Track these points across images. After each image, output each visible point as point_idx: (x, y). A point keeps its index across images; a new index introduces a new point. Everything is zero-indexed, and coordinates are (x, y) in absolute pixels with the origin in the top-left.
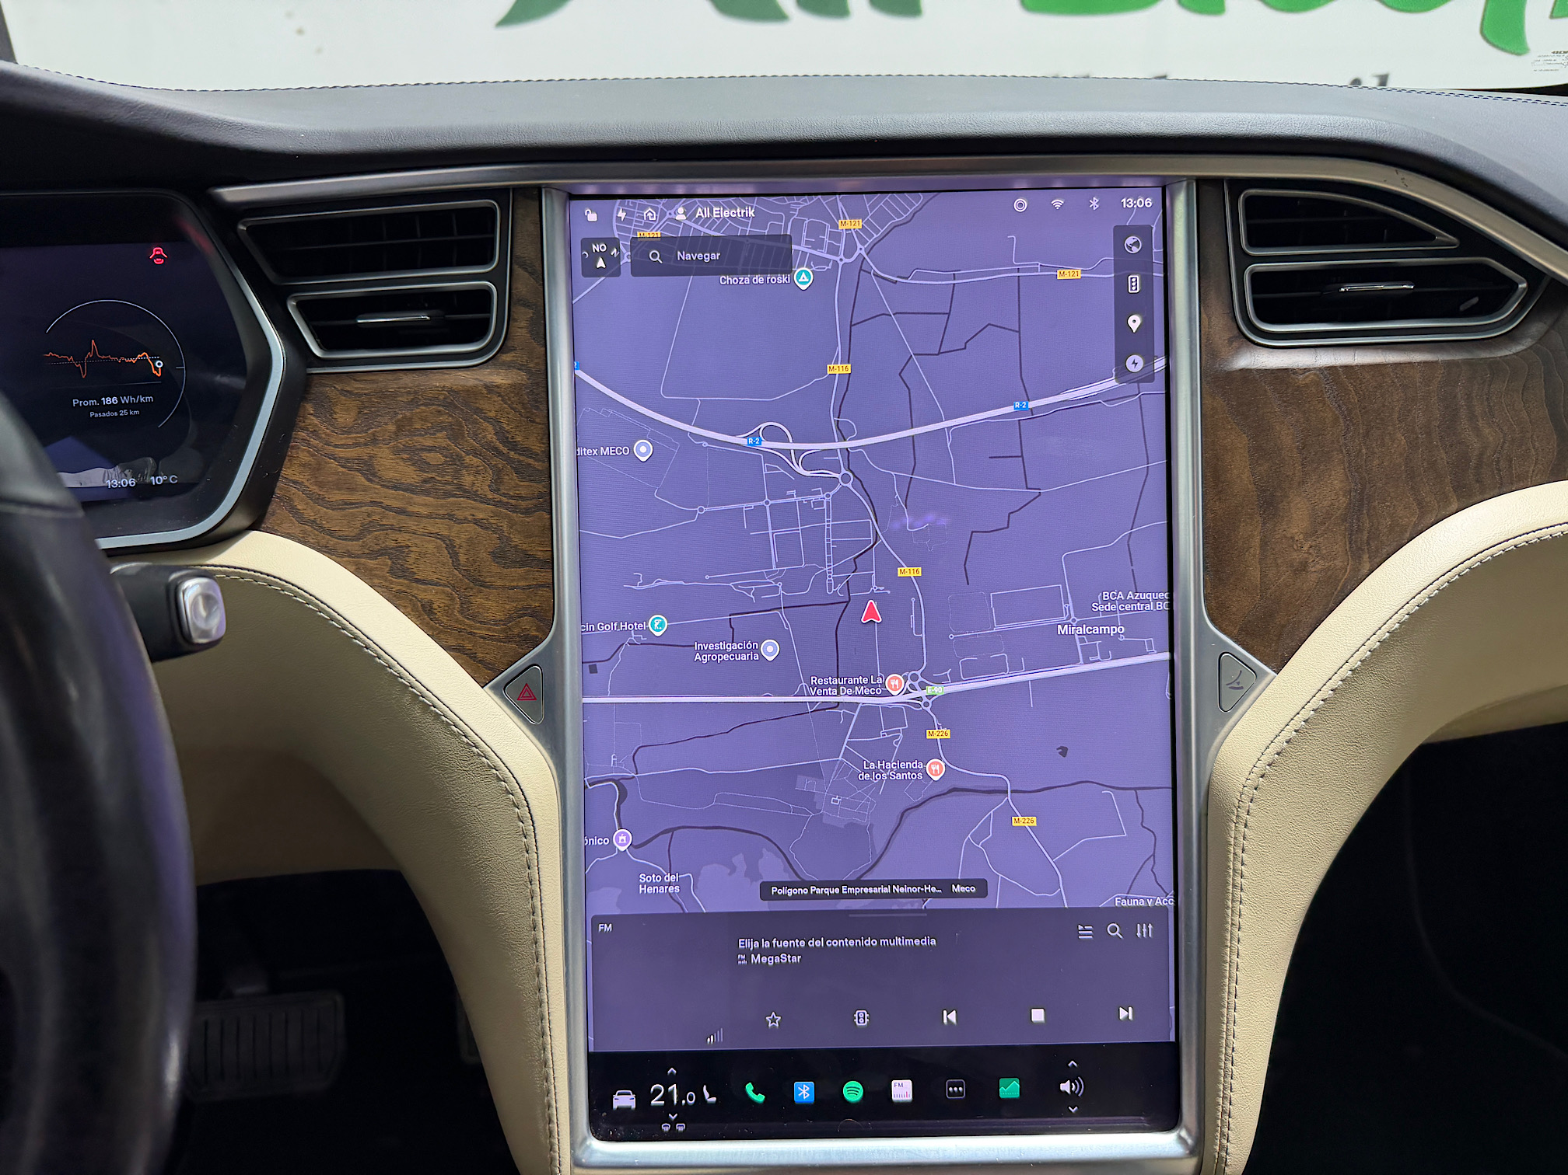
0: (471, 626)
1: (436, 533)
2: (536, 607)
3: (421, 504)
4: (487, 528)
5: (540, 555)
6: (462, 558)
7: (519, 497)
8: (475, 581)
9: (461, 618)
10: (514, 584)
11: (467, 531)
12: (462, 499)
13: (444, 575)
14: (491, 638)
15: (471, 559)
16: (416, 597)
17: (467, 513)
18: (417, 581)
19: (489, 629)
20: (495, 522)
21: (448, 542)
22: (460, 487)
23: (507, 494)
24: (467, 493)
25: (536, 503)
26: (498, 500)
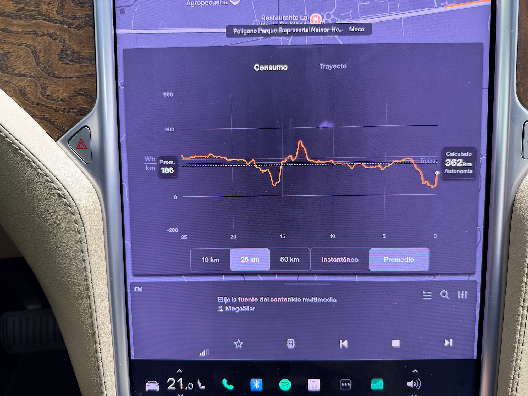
0: (48, 103)
1: (26, 43)
2: (86, 89)
3: (17, 25)
4: (55, 39)
5: (88, 55)
6: (41, 59)
7: (75, 18)
8: (48, 73)
9: (41, 96)
10: (73, 75)
11: (44, 41)
12: (41, 21)
13: (31, 70)
14: (60, 110)
15: (47, 59)
16: (15, 85)
17: (44, 29)
18: (16, 75)
19: (58, 104)
20: (60, 34)
21: (33, 49)
22: (39, 13)
23: (67, 16)
24: (44, 17)
25: (85, 21)
26: (62, 20)
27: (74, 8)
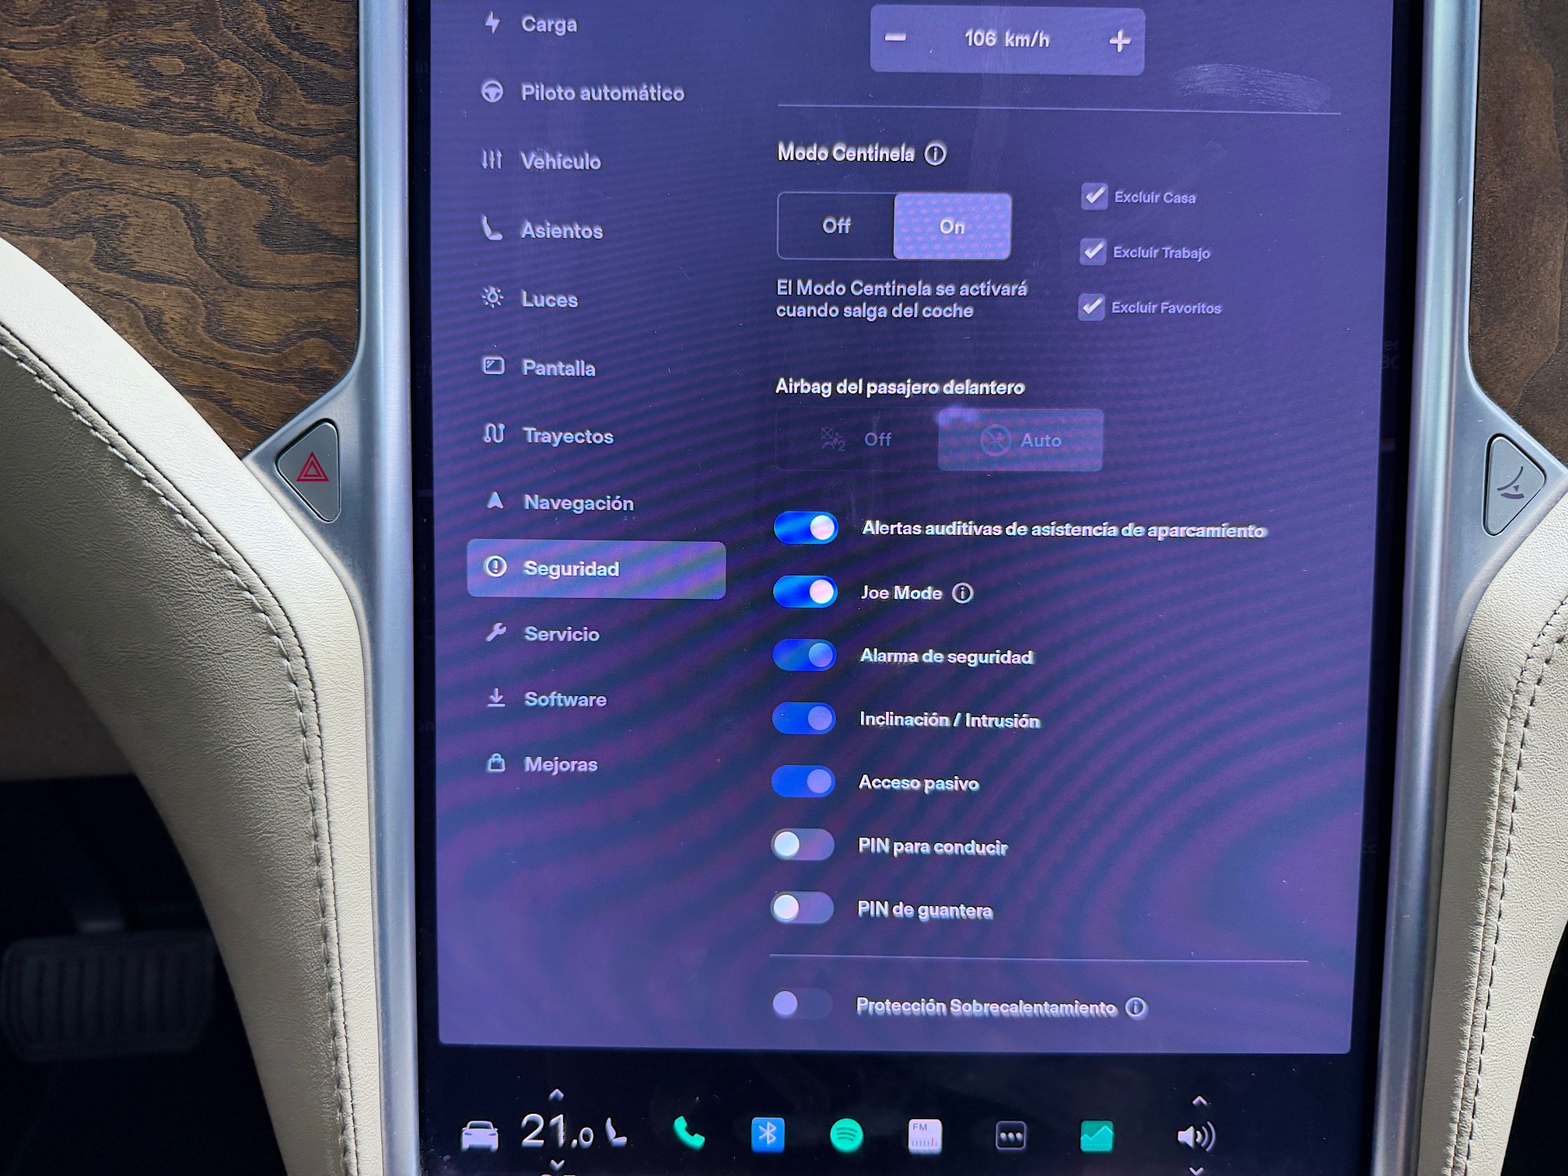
0: (223, 354)
1: (170, 193)
2: (329, 320)
3: (148, 143)
4: (251, 185)
5: (338, 231)
6: (211, 237)
7: (305, 131)
8: (231, 276)
9: (206, 337)
10: (295, 281)
11: (220, 190)
12: (213, 135)
13: (181, 265)
14: (255, 374)
15: (225, 238)
16: (136, 304)
17: (222, 158)
18: (139, 276)
19: (252, 359)
20: (265, 173)
21: (188, 209)
22: (209, 113)
23: (287, 125)
24: (221, 125)
25: (334, 140)
26: (272, 135)
27: (305, 104)
